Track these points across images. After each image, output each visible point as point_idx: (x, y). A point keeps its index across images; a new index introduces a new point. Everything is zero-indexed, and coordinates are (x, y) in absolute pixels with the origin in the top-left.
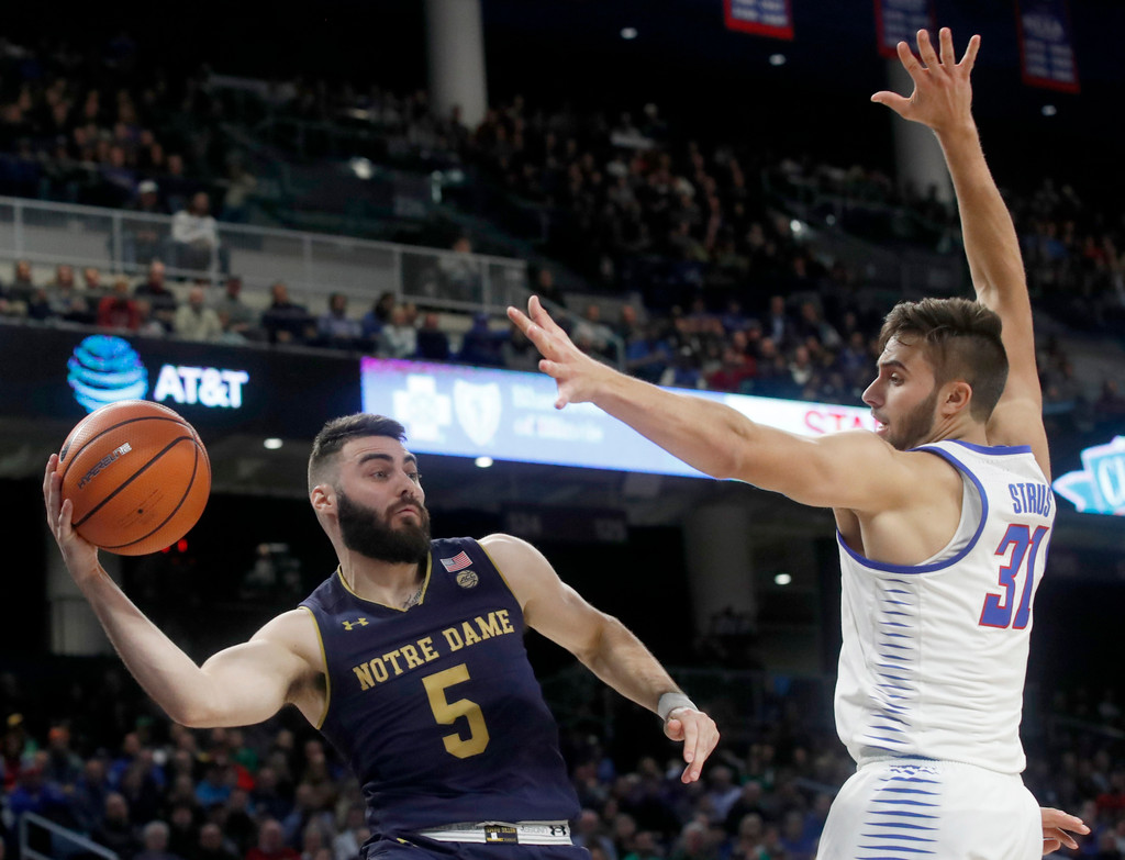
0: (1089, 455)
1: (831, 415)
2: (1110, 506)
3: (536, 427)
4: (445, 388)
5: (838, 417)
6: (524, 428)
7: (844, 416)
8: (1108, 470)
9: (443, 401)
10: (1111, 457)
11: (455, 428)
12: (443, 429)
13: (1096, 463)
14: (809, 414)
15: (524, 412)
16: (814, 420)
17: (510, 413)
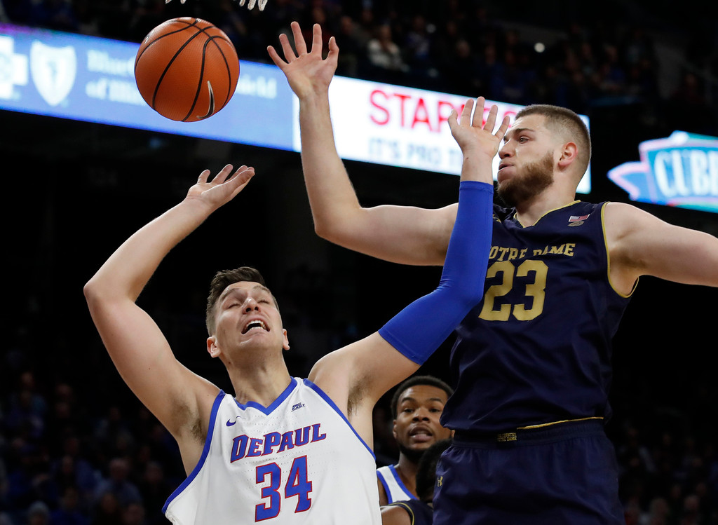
0: (646, 147)
1: (396, 95)
2: (664, 196)
3: (108, 90)
4: (22, 49)
5: (403, 97)
6: (96, 90)
7: (409, 97)
8: (665, 163)
9: (20, 61)
10: (669, 150)
11: (29, 88)
12: (17, 87)
13: (653, 155)
14: (375, 92)
15: (96, 76)
16: (379, 99)
17: (84, 75)
